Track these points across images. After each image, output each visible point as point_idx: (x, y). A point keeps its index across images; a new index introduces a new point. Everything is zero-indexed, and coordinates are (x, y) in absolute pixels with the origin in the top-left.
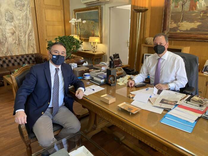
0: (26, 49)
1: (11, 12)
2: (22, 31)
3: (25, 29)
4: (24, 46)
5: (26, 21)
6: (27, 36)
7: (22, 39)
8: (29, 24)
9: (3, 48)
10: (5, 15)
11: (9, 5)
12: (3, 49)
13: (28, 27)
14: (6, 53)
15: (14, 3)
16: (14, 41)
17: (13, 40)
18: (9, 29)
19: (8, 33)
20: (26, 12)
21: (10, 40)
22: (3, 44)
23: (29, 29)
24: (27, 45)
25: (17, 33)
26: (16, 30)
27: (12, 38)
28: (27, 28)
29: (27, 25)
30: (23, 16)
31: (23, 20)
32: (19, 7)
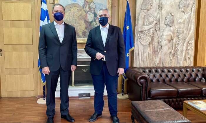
0: (181, 60)
1: (173, 14)
2: (181, 38)
3: (185, 35)
4: (179, 57)
5: (187, 25)
6: (185, 44)
7: (179, 48)
8: (190, 29)
9: (156, 58)
10: (166, 18)
11: (172, 6)
12: (155, 60)
13: (189, 33)
14: (158, 64)
15: (178, 4)
16: (170, 51)
17: (169, 48)
18: (167, 36)
19: (165, 40)
20: (190, 13)
21: (165, 49)
22: (156, 53)
23: (189, 36)
24: (183, 56)
25: (174, 40)
26: (174, 36)
27: (168, 46)
28: (187, 34)
29: (188, 30)
30: (185, 19)
31: (184, 24)
32: (183, 8)
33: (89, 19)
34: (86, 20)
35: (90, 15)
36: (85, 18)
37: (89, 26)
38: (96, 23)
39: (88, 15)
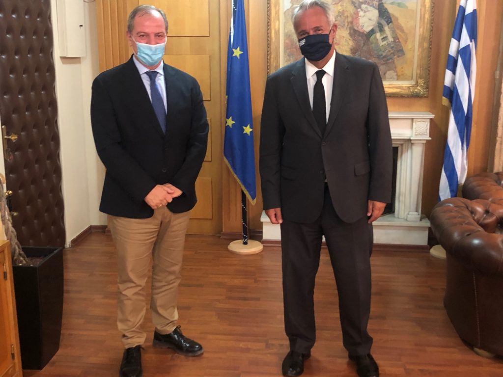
33: (363, 26)
34: (356, 28)
35: (367, 13)
36: (352, 23)
37: (364, 44)
38: (385, 36)
39: (361, 13)
